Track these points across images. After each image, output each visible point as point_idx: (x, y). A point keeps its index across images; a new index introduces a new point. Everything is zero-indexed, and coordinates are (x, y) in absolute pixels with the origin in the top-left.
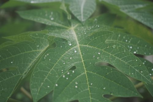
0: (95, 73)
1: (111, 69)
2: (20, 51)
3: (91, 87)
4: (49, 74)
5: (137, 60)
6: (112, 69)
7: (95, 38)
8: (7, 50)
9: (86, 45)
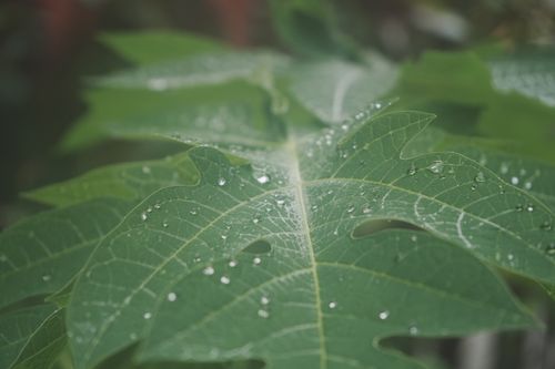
0: (353, 266)
1: (414, 239)
2: (80, 235)
3: (328, 316)
4: (158, 274)
5: (530, 209)
6: (418, 236)
7: (360, 145)
8: (32, 235)
9: (329, 177)
